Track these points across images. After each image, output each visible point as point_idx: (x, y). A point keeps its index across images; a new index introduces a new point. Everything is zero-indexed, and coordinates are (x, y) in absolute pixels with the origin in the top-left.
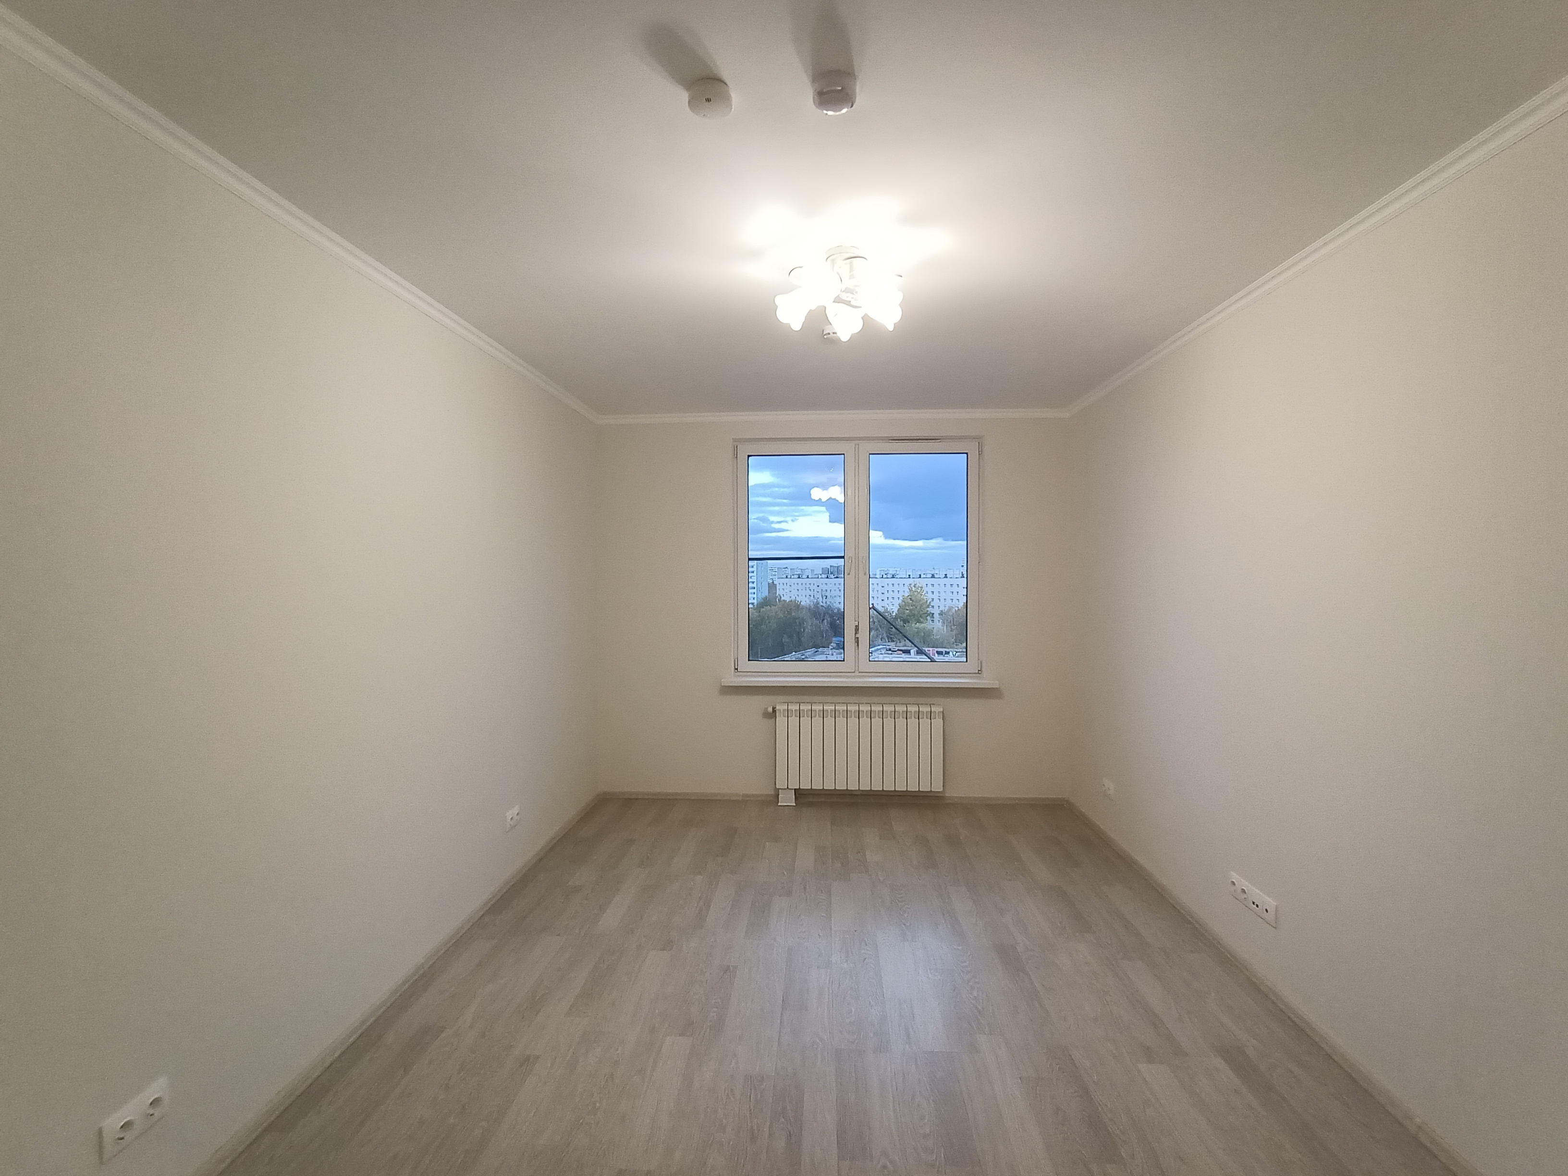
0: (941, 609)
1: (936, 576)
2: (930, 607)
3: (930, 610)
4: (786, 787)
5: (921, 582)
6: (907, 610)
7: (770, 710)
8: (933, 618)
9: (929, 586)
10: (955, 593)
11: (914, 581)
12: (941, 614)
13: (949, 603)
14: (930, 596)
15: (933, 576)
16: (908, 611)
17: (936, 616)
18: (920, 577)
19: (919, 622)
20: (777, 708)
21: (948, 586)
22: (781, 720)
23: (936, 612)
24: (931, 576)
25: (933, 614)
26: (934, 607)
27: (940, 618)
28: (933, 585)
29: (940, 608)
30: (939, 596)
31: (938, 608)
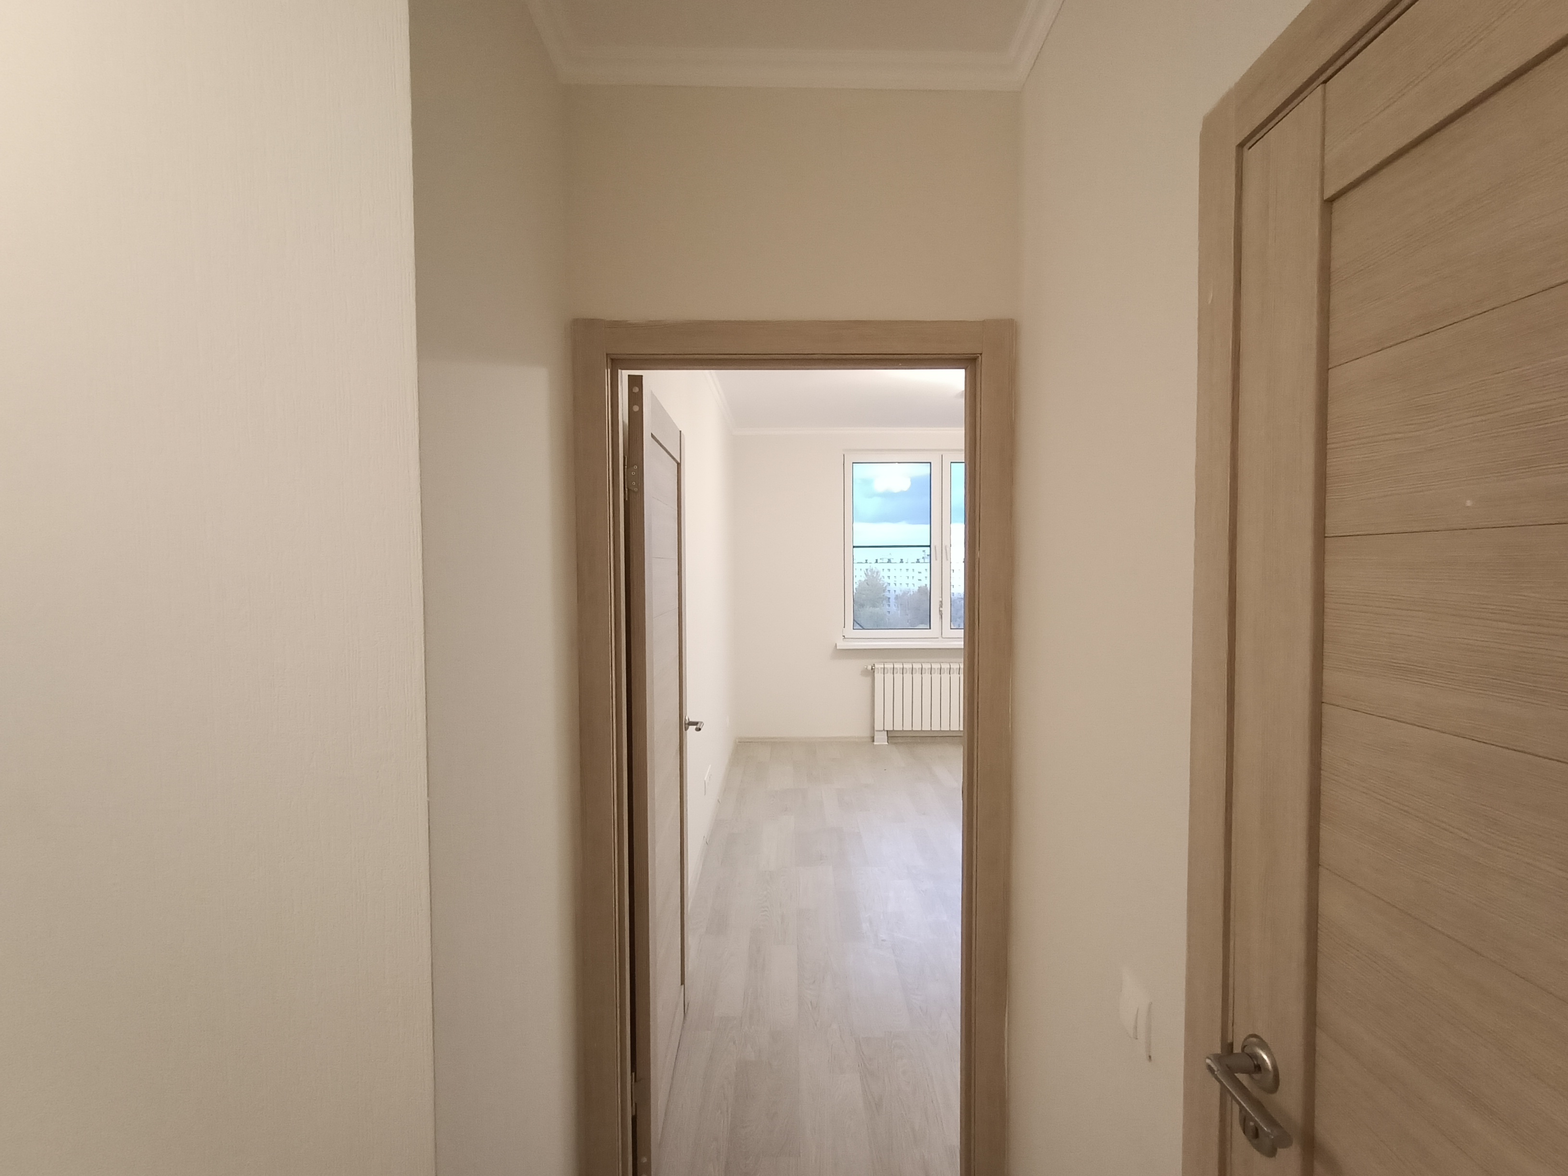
0: (896, 594)
1: (892, 561)
2: (887, 591)
3: (887, 594)
4: (882, 729)
5: (879, 567)
6: (864, 594)
7: (870, 668)
8: (889, 602)
9: (886, 570)
10: (911, 578)
11: (870, 566)
12: (897, 597)
13: (904, 587)
14: (886, 580)
15: (889, 561)
16: (864, 596)
17: (892, 600)
18: (877, 562)
19: (874, 606)
20: (876, 666)
21: (904, 570)
22: (878, 676)
23: (892, 596)
24: (887, 561)
25: (889, 598)
26: (891, 591)
27: (895, 602)
28: (889, 570)
29: (896, 592)
30: (895, 581)
31: (894, 592)
